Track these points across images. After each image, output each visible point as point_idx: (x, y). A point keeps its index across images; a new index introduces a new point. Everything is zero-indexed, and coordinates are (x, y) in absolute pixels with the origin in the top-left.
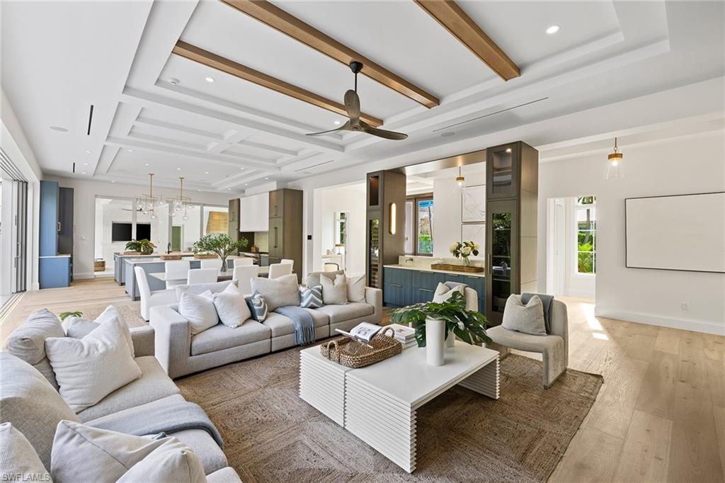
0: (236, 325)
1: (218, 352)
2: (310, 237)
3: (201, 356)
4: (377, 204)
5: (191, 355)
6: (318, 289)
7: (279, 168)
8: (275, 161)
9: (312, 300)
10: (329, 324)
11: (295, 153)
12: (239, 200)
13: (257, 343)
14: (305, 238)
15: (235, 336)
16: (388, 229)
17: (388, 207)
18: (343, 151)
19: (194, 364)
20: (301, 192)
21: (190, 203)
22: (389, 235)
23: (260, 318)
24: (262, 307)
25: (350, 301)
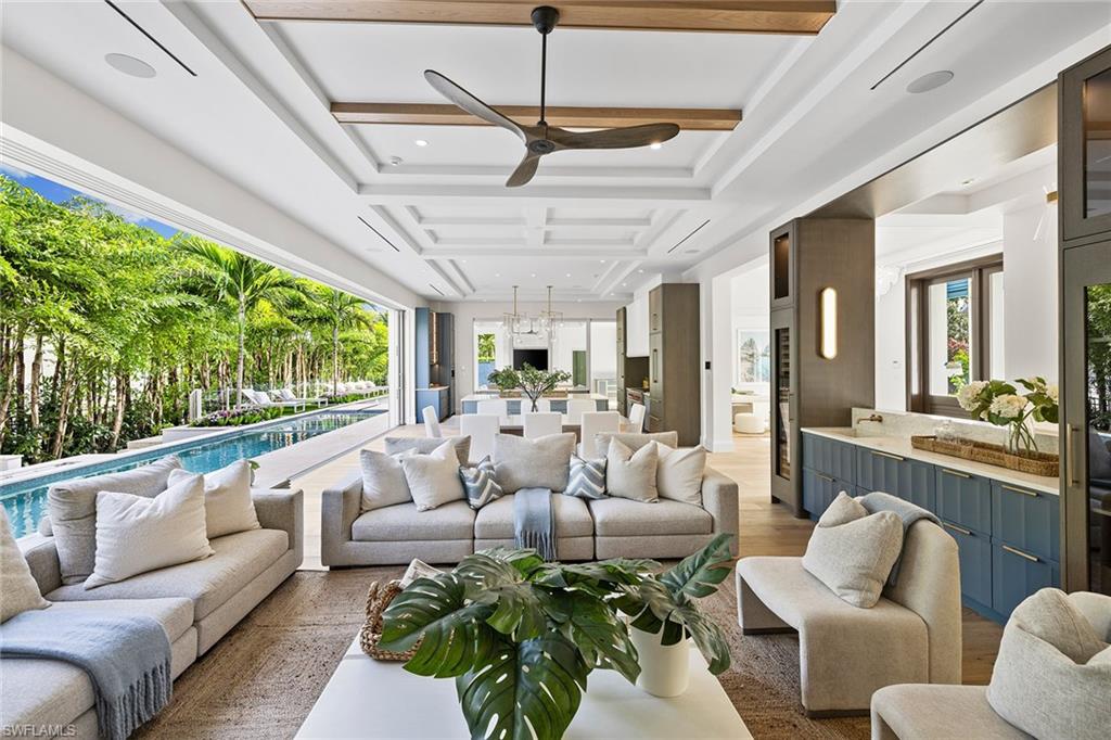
0: (423, 508)
1: (386, 543)
2: (708, 365)
3: (363, 543)
4: (787, 295)
5: (351, 539)
6: (597, 466)
7: (645, 251)
8: (631, 240)
9: (582, 482)
10: (594, 535)
11: (647, 221)
12: (625, 309)
13: (447, 542)
14: (703, 365)
15: (412, 524)
16: (813, 348)
17: (813, 298)
18: (710, 198)
19: (353, 554)
20: (697, 286)
21: (562, 319)
22: (816, 358)
23: (475, 502)
24: (477, 484)
25: (662, 497)
